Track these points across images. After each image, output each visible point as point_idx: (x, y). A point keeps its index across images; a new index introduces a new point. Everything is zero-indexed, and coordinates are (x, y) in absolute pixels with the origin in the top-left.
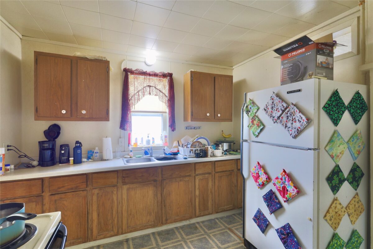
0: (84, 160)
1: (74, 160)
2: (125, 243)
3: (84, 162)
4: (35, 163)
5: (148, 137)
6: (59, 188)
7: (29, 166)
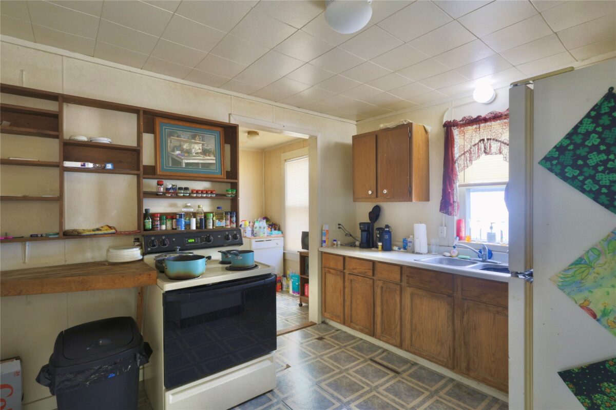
0: (395, 248)
1: (382, 246)
2: (409, 364)
3: (395, 251)
4: (357, 243)
5: (491, 228)
6: (353, 269)
7: (352, 245)
